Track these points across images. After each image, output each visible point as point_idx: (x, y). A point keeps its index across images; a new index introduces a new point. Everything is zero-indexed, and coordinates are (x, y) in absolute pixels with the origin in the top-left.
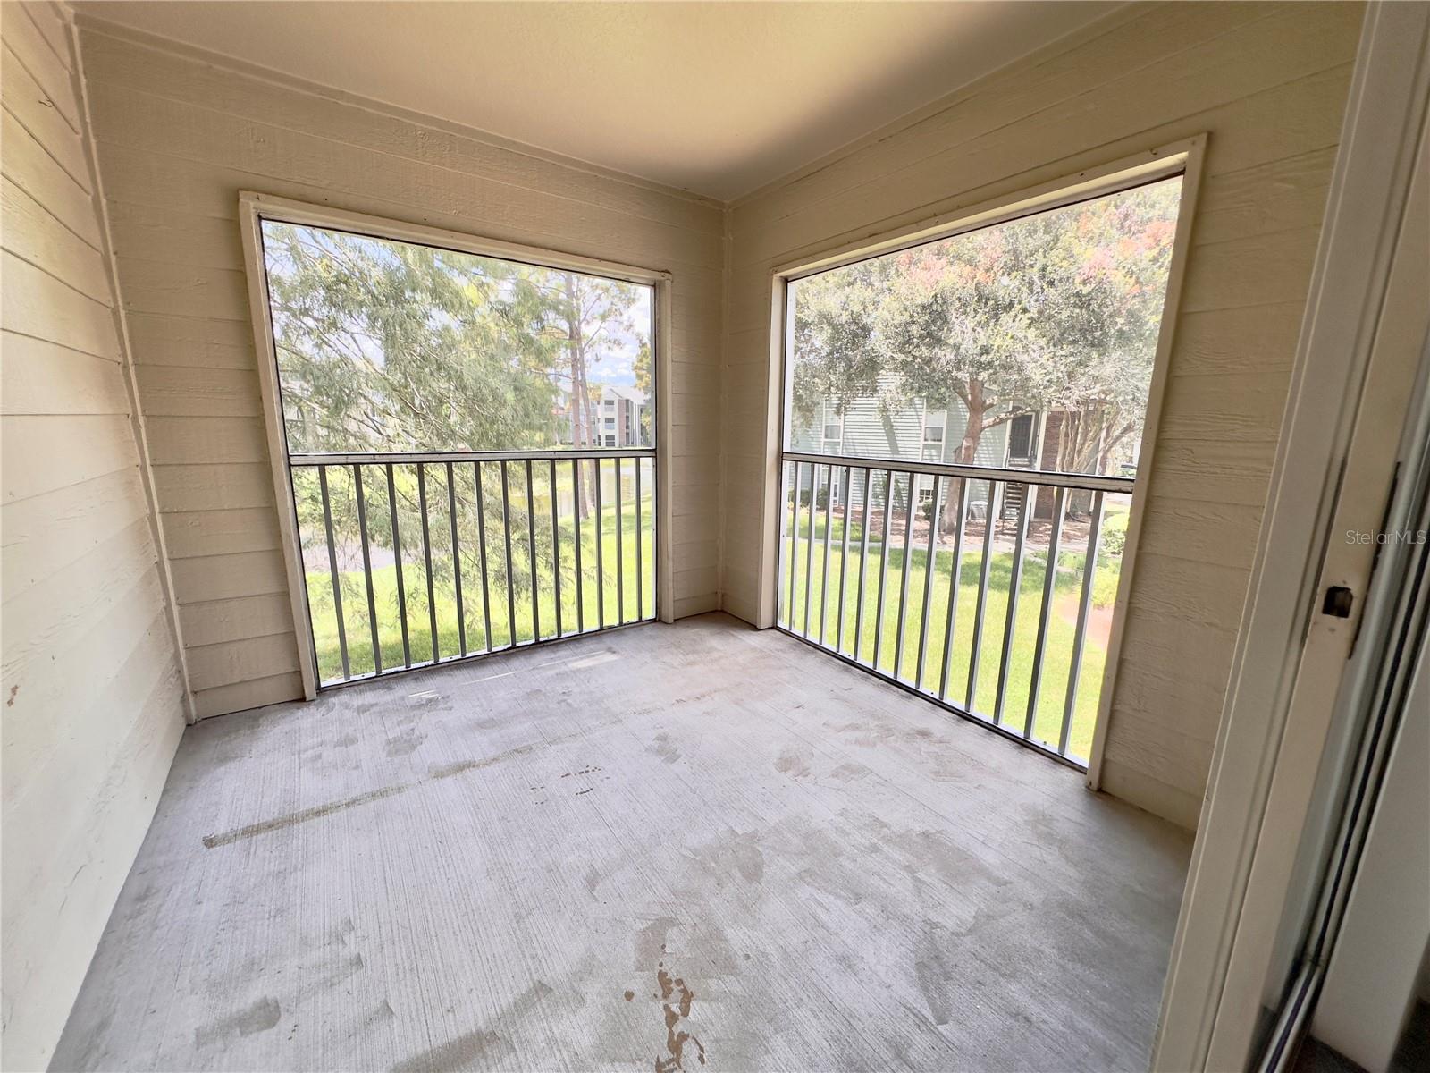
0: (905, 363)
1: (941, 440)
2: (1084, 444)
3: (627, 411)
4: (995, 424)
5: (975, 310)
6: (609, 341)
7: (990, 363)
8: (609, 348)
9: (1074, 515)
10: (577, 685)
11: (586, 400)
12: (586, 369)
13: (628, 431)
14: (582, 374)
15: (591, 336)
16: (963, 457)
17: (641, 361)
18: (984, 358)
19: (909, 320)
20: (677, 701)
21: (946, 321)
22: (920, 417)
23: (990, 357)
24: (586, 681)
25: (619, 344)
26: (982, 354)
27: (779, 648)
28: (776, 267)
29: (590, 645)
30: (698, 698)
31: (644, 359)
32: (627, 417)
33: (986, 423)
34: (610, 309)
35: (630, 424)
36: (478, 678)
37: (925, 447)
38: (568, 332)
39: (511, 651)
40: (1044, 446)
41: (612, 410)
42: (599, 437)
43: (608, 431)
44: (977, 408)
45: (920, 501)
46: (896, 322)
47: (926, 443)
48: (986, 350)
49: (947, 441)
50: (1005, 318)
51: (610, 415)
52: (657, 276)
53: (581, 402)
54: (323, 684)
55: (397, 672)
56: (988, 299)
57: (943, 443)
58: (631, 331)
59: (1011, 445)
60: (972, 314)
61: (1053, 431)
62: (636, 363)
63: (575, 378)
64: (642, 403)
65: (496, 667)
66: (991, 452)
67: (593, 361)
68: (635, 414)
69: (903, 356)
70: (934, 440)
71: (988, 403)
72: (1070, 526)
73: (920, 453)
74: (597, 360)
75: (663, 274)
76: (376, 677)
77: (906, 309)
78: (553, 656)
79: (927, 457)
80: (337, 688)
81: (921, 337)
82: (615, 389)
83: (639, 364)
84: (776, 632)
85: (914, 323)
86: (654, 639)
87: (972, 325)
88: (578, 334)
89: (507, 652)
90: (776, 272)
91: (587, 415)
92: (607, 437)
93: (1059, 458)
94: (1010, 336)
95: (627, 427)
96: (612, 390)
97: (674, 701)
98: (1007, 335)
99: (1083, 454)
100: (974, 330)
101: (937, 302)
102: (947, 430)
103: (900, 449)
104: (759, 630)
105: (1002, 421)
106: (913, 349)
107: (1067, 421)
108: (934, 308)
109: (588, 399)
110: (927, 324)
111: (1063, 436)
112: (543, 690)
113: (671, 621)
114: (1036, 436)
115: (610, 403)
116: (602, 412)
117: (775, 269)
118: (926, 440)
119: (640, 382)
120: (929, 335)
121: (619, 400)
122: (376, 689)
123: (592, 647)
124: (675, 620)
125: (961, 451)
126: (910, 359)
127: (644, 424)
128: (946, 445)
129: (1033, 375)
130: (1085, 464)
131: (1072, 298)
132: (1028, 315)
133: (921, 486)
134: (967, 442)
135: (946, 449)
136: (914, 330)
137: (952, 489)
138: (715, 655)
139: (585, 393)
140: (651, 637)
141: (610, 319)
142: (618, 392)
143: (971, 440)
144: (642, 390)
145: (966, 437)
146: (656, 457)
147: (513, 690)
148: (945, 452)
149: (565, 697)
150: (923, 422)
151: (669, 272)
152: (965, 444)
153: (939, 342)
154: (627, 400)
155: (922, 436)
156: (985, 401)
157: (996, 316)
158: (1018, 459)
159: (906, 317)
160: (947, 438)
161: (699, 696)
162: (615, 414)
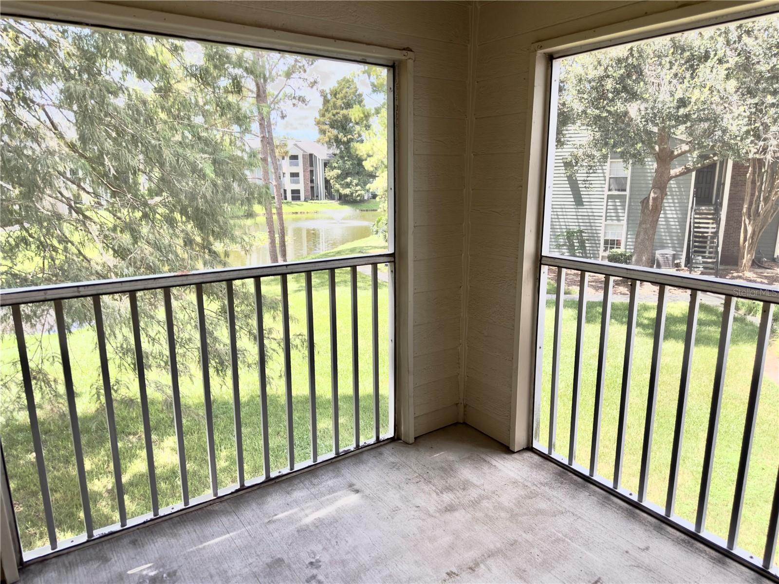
0: (598, 118)
1: (625, 190)
2: (770, 192)
3: (311, 165)
4: (681, 174)
5: (670, 62)
6: (294, 98)
7: (687, 117)
8: (294, 105)
9: (759, 262)
10: (324, 549)
11: (274, 157)
12: (273, 127)
13: (312, 185)
14: (269, 132)
15: (276, 93)
16: (650, 208)
17: (323, 115)
18: (682, 111)
19: (603, 74)
20: (448, 574)
21: (640, 73)
22: (604, 167)
23: (687, 109)
24: (333, 542)
25: (304, 101)
26: (678, 108)
27: (542, 480)
28: (541, 41)
29: (328, 481)
30: (471, 568)
31: (326, 114)
32: (312, 172)
33: (673, 172)
34: (294, 66)
35: (314, 178)
36: (206, 538)
37: (609, 197)
38: (255, 89)
39: (240, 493)
40: (730, 194)
41: (297, 165)
42: (285, 191)
43: (293, 185)
44: (665, 158)
45: (605, 250)
46: (590, 77)
47: (610, 193)
48: (683, 103)
49: (631, 190)
50: (703, 70)
51: (295, 170)
52: (397, 55)
53: (269, 160)
54: (25, 559)
55: (111, 533)
56: (683, 50)
57: (627, 193)
58: (315, 87)
59: (696, 194)
60: (668, 66)
61: (739, 178)
62: (318, 117)
63: (263, 137)
64: (326, 157)
65: (225, 520)
66: (676, 201)
67: (279, 119)
68: (320, 167)
69: (597, 112)
70: (619, 190)
71: (676, 153)
72: (756, 273)
73: (605, 203)
74: (283, 117)
75: (405, 52)
76: (88, 541)
77: (599, 63)
78: (289, 499)
79: (611, 207)
80: (43, 561)
81: (616, 92)
82: (299, 144)
83: (322, 119)
84: (533, 455)
85: (608, 76)
86: (398, 469)
87: (668, 77)
88: (264, 91)
89: (235, 495)
90: (541, 48)
91: (275, 173)
92: (293, 192)
93: (746, 206)
94: (708, 88)
95: (312, 181)
96: (296, 145)
97: (445, 575)
98: (705, 87)
99: (770, 202)
100: (670, 82)
101: (632, 55)
102: (632, 180)
103: (584, 200)
104: (514, 453)
105: (688, 171)
106: (607, 104)
107: (754, 168)
108: (630, 61)
109: (275, 157)
110: (622, 80)
111: (750, 184)
112: (285, 557)
113: (412, 440)
114: (721, 184)
115: (294, 157)
116: (287, 167)
117: (540, 44)
118: (610, 190)
119: (322, 136)
120: (625, 89)
121: (303, 155)
122: (88, 561)
123: (330, 483)
124: (416, 438)
125: (648, 202)
126: (605, 114)
127: (328, 178)
128: (631, 195)
129: (729, 127)
130: (772, 211)
131: (774, 49)
132: (726, 66)
133: (605, 236)
134: (655, 193)
135: (630, 198)
136: (609, 84)
137: (639, 240)
138: (474, 493)
139: (273, 151)
140: (394, 466)
141: (294, 76)
142: (301, 146)
143: (658, 191)
144: (325, 144)
145: (653, 187)
146: (394, 262)
147: (250, 561)
148: (630, 202)
149: (315, 571)
150: (607, 172)
151: (411, 50)
152: (652, 195)
153: (634, 96)
154: (311, 155)
155: (607, 186)
156: (673, 152)
157: (693, 69)
158: (703, 208)
159: (600, 72)
160: (631, 187)
161: (471, 565)
162: (299, 169)
